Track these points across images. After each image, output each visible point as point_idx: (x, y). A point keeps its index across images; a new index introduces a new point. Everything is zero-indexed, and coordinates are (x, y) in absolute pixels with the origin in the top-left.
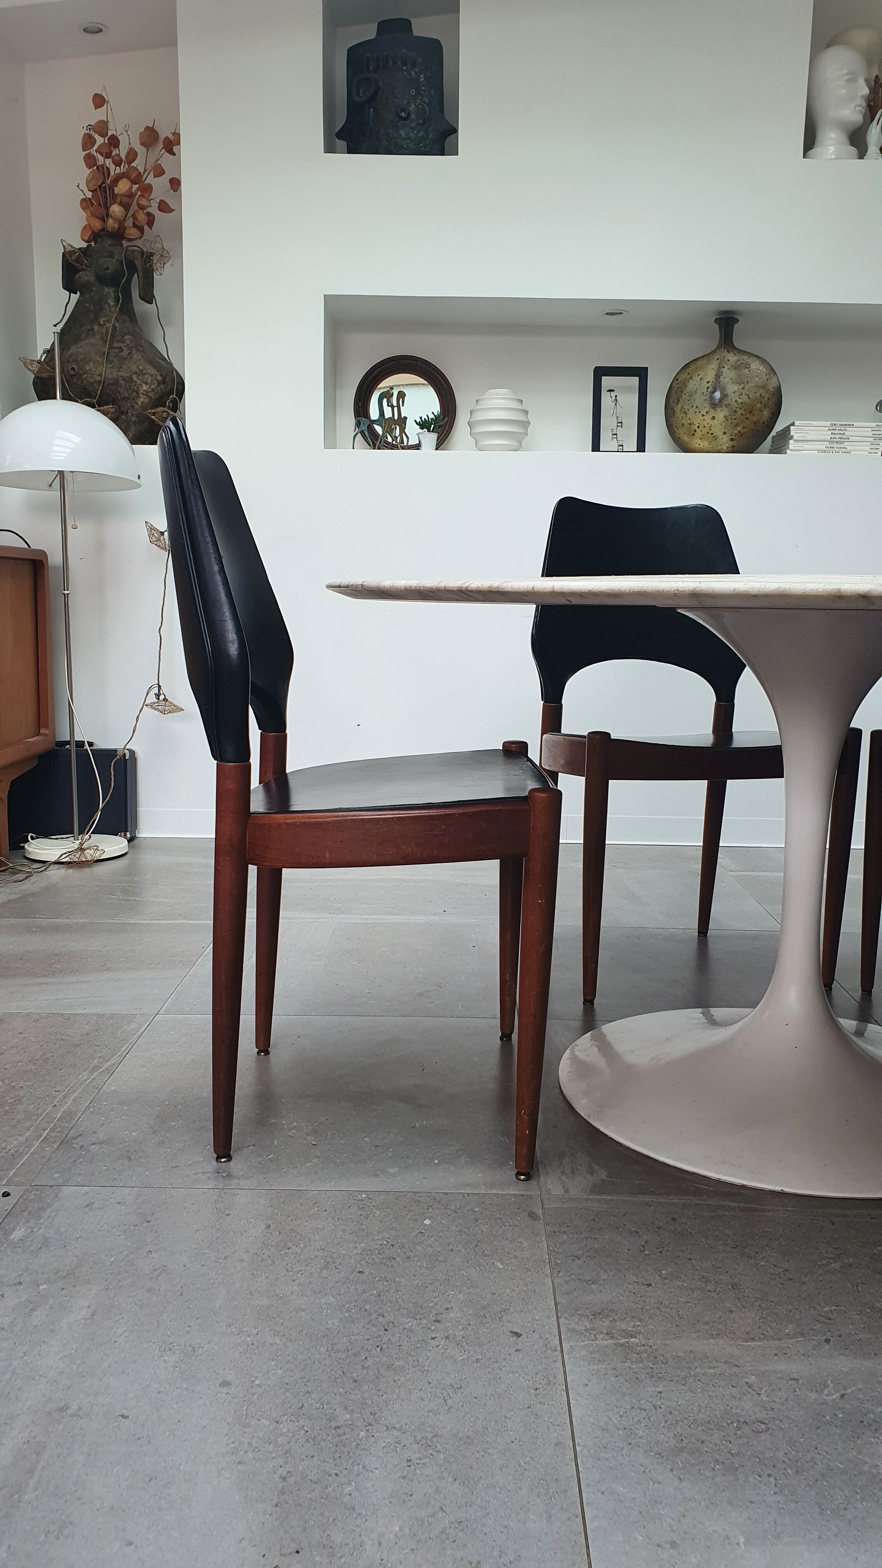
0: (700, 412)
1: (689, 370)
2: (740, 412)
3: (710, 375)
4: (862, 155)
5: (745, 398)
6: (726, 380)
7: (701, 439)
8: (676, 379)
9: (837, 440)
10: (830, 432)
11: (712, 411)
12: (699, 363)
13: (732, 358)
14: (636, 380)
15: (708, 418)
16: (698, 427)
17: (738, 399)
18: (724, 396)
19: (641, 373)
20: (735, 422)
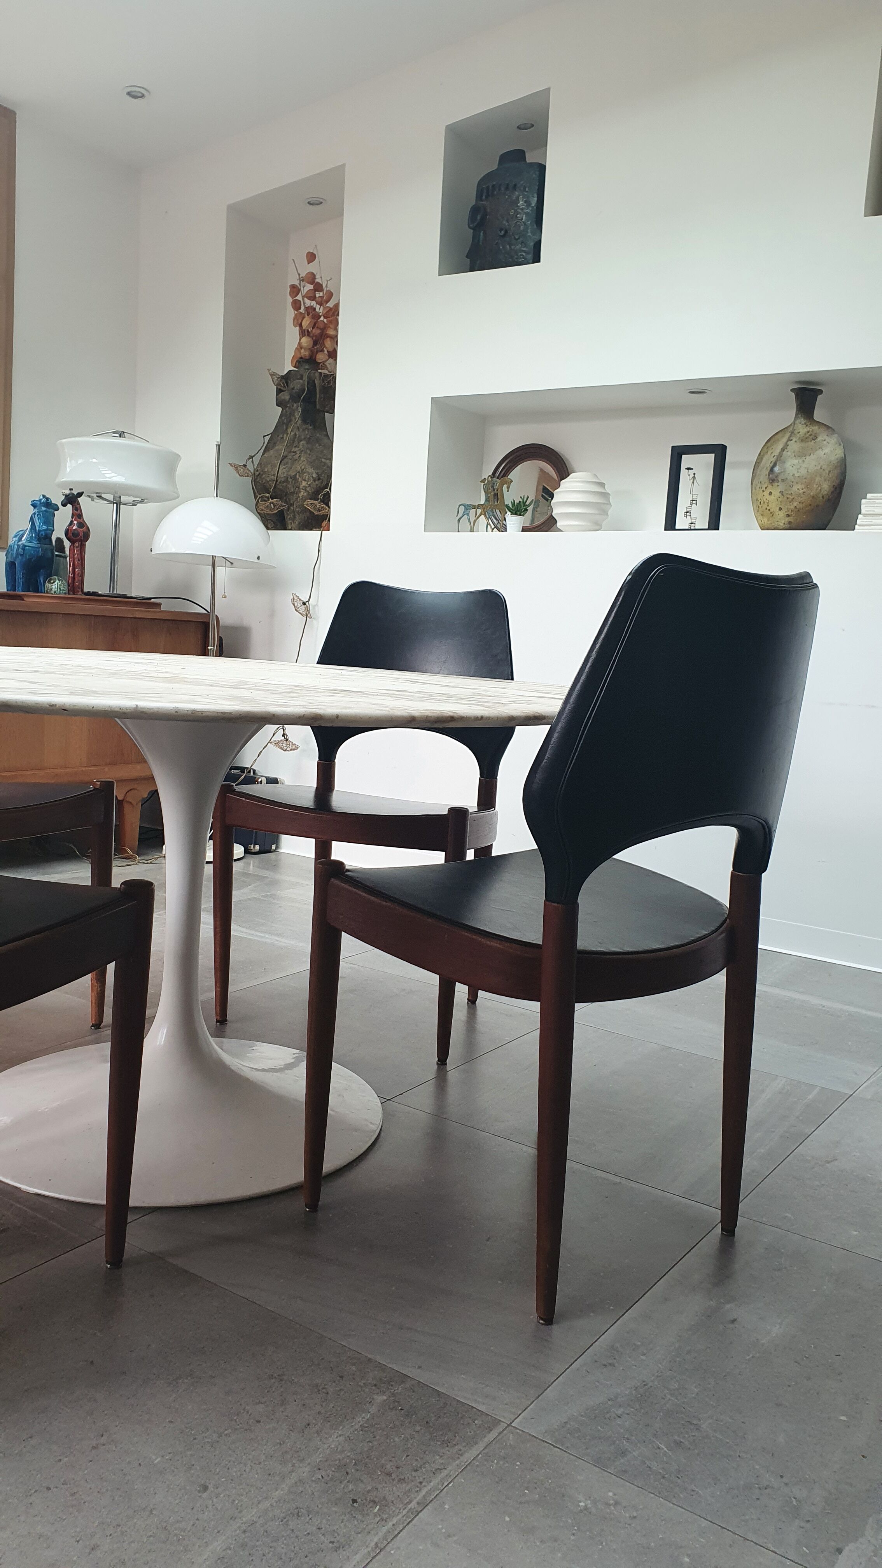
0: (762, 488)
3: (776, 450)
6: (789, 453)
7: (762, 515)
11: (770, 486)
13: (805, 429)
14: (713, 457)
15: (767, 493)
16: (760, 503)
17: (796, 473)
18: (782, 470)
19: (720, 451)
20: (791, 497)
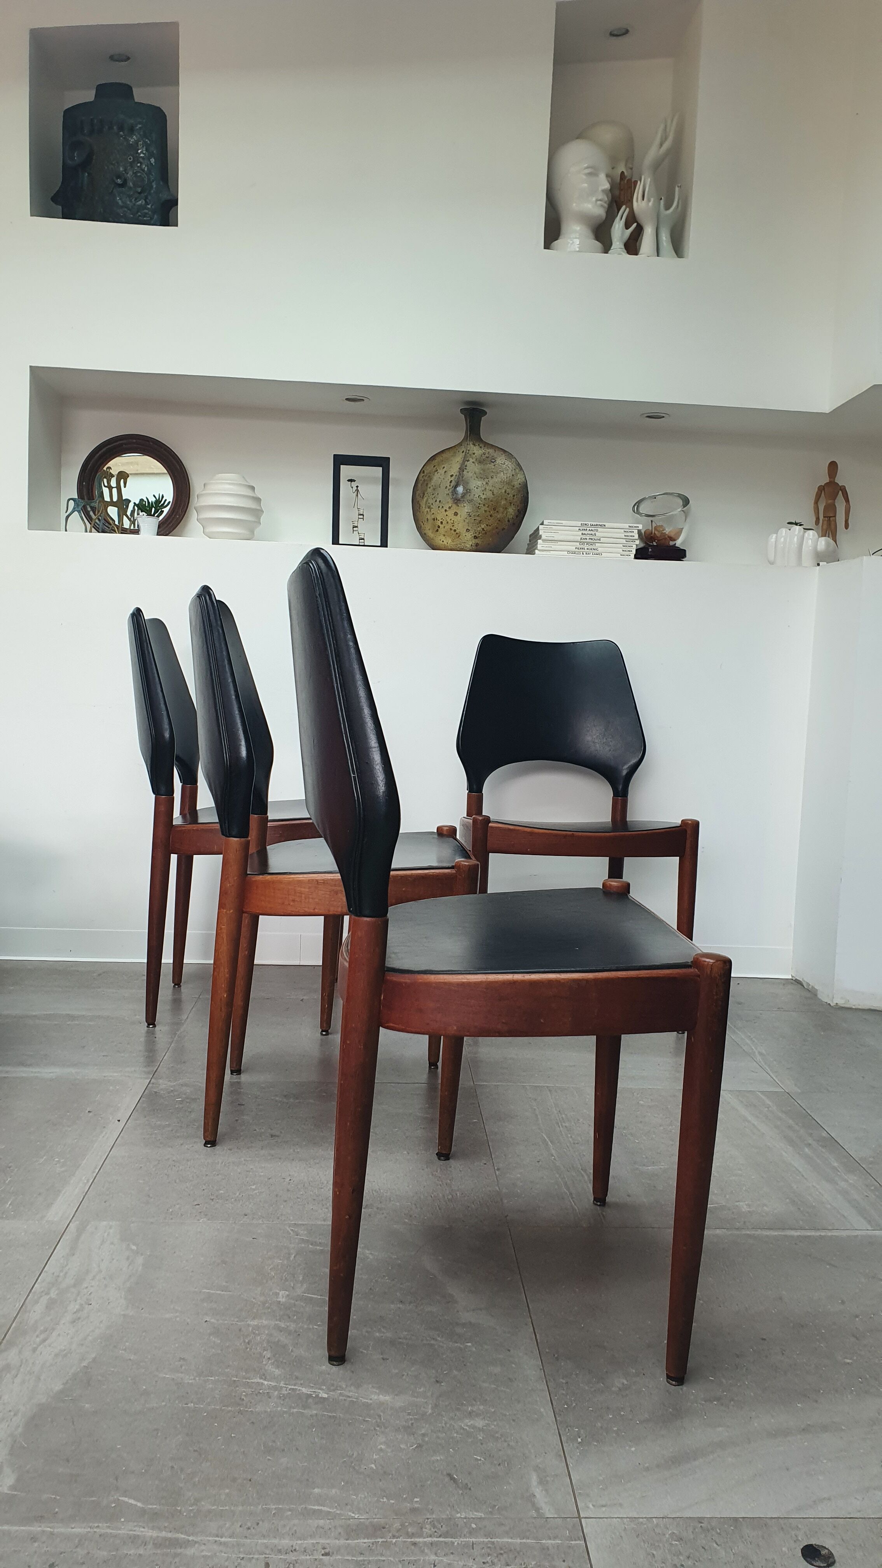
0: (443, 507)
1: (435, 462)
2: (483, 508)
3: (455, 470)
4: (606, 248)
5: (489, 494)
6: (470, 474)
7: (444, 535)
8: (422, 471)
9: (588, 540)
10: (580, 533)
11: (454, 506)
12: (444, 455)
13: (477, 451)
14: (379, 470)
15: (450, 513)
16: (442, 523)
17: (481, 495)
18: (467, 491)
19: (383, 463)
20: (479, 519)
